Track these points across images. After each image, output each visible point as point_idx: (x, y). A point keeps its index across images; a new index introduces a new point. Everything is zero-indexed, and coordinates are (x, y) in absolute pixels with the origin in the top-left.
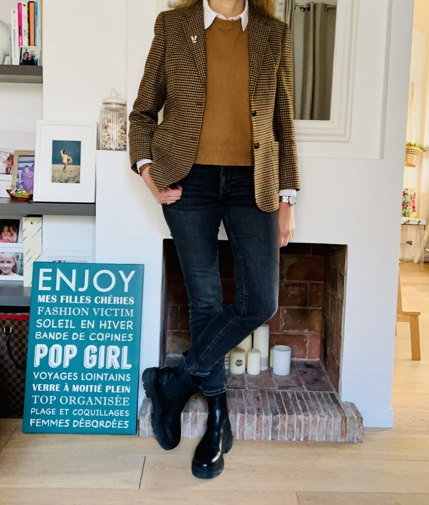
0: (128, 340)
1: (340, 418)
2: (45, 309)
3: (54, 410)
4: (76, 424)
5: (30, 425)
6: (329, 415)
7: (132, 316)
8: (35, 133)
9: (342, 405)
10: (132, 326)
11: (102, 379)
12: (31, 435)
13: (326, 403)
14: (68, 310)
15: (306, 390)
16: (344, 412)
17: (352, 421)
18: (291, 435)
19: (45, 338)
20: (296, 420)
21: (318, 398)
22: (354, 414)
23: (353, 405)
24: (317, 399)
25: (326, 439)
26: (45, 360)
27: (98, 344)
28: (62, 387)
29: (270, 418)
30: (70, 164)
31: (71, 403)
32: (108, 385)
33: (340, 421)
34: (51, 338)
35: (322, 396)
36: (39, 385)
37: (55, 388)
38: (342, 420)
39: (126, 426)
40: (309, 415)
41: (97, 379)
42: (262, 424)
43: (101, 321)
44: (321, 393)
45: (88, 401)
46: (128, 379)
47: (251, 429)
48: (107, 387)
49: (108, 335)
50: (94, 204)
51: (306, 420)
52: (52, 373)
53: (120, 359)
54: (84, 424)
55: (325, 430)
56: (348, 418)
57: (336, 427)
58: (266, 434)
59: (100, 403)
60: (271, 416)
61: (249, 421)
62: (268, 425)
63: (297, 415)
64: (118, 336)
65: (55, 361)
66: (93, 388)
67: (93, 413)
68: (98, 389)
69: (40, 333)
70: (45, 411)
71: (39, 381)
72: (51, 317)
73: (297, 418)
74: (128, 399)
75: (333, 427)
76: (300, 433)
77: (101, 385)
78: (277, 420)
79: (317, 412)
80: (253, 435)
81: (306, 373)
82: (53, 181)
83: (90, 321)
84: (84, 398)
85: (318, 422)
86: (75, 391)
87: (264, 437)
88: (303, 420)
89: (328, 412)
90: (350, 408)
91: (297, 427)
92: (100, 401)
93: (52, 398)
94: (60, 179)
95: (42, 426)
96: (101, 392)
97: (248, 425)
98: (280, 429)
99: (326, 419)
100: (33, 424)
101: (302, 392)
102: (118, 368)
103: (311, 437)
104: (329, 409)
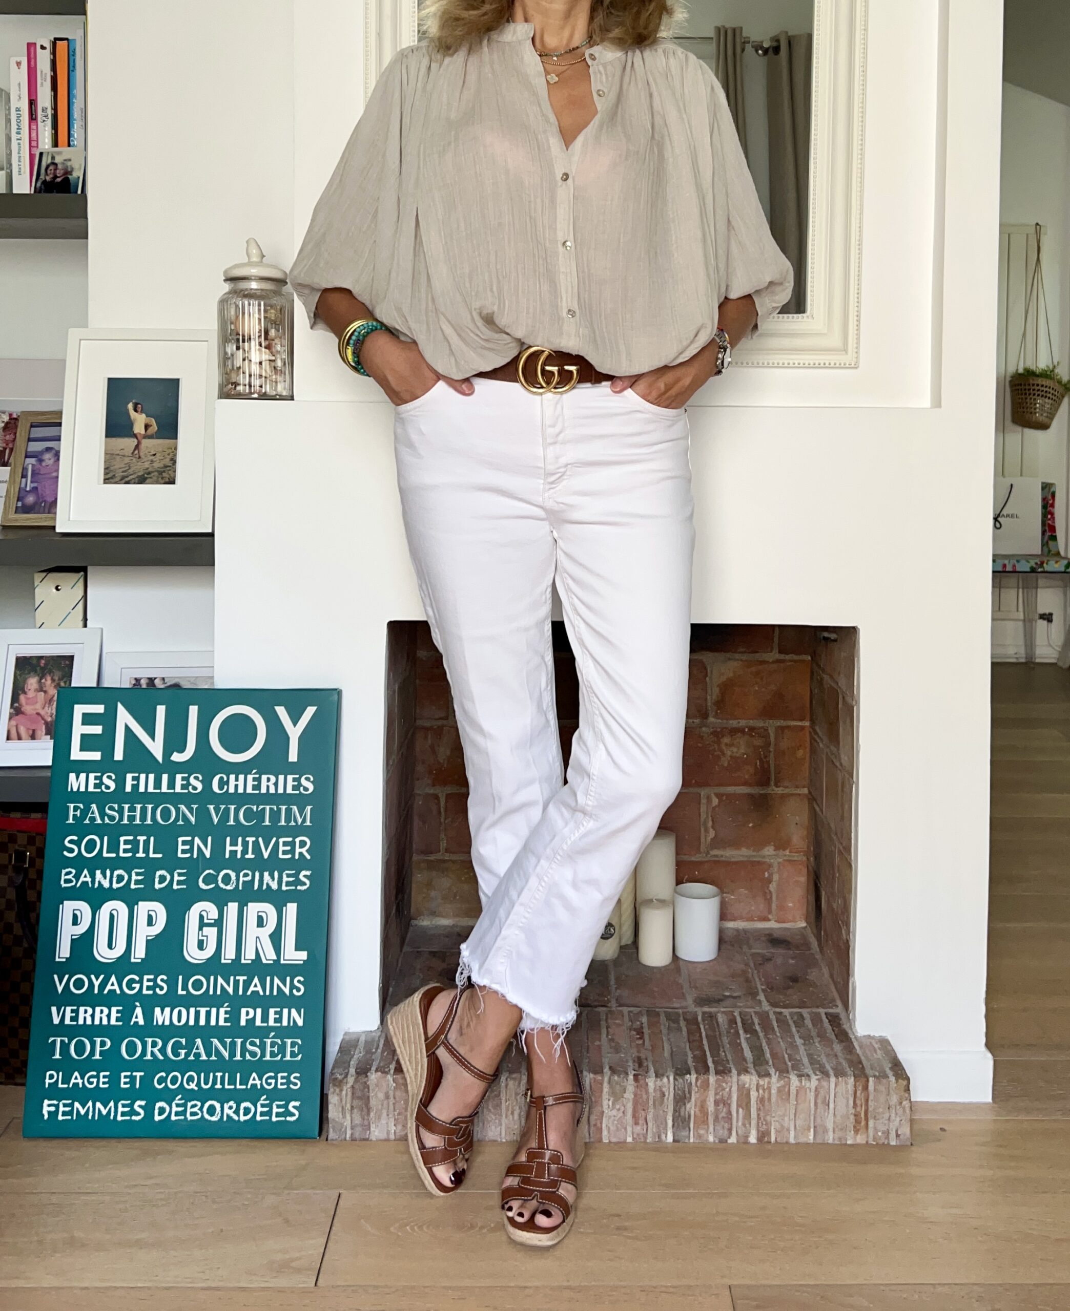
0: (299, 888)
1: (852, 1080)
2: (87, 809)
3: (104, 1077)
4: (162, 1110)
5: (43, 1116)
6: (822, 1073)
7: (308, 823)
8: (64, 361)
9: (856, 1044)
10: (307, 851)
11: (230, 990)
12: (43, 1144)
13: (817, 1040)
14: (144, 812)
15: (766, 1006)
16: (860, 1062)
17: (882, 1088)
18: (723, 1127)
19: (85, 883)
20: (735, 1089)
21: (796, 1027)
22: (887, 1067)
23: (884, 1043)
24: (794, 1029)
25: (815, 1136)
26: (83, 944)
27: (220, 899)
28: (127, 1014)
29: (668, 1083)
30: (151, 437)
31: (149, 1057)
32: (244, 1007)
33: (850, 1087)
34: (99, 882)
35: (808, 1022)
36: (69, 1009)
37: (109, 1016)
38: (855, 1086)
39: (293, 1115)
40: (768, 1075)
41: (219, 992)
42: (648, 1099)
43: (228, 839)
44: (805, 1012)
45: (194, 1051)
46: (298, 990)
47: (621, 1114)
48: (243, 1011)
49: (246, 875)
50: (211, 535)
51: (762, 1087)
52: (102, 977)
53: (276, 938)
54: (184, 1113)
55: (813, 1112)
56: (871, 1079)
57: (841, 1102)
58: (658, 1127)
59: (226, 1055)
60: (671, 1078)
61: (612, 1093)
62: (662, 1102)
63: (739, 1074)
64: (273, 879)
65: (110, 946)
66: (208, 1014)
67: (206, 1083)
68: (220, 1017)
69: (74, 871)
70: (82, 1078)
71: (67, 999)
72: (100, 830)
73: (740, 1083)
74: (297, 1043)
75: (832, 1106)
76: (747, 1122)
77: (227, 1007)
78: (687, 1090)
79: (792, 1064)
80: (626, 1129)
81: (769, 960)
82: (107, 481)
83: (200, 838)
84: (184, 1043)
85: (795, 1092)
86: (160, 1023)
87: (653, 1134)
88: (754, 1088)
89: (820, 1064)
90: (879, 1052)
91: (738, 1106)
92: (226, 1050)
93: (101, 1044)
94: (125, 474)
95: (75, 1118)
96: (229, 1024)
97: (613, 1104)
98: (695, 1112)
99: (814, 1082)
100: (51, 1114)
101: (756, 1013)
102: (272, 962)
103: (777, 1131)
104: (823, 1056)
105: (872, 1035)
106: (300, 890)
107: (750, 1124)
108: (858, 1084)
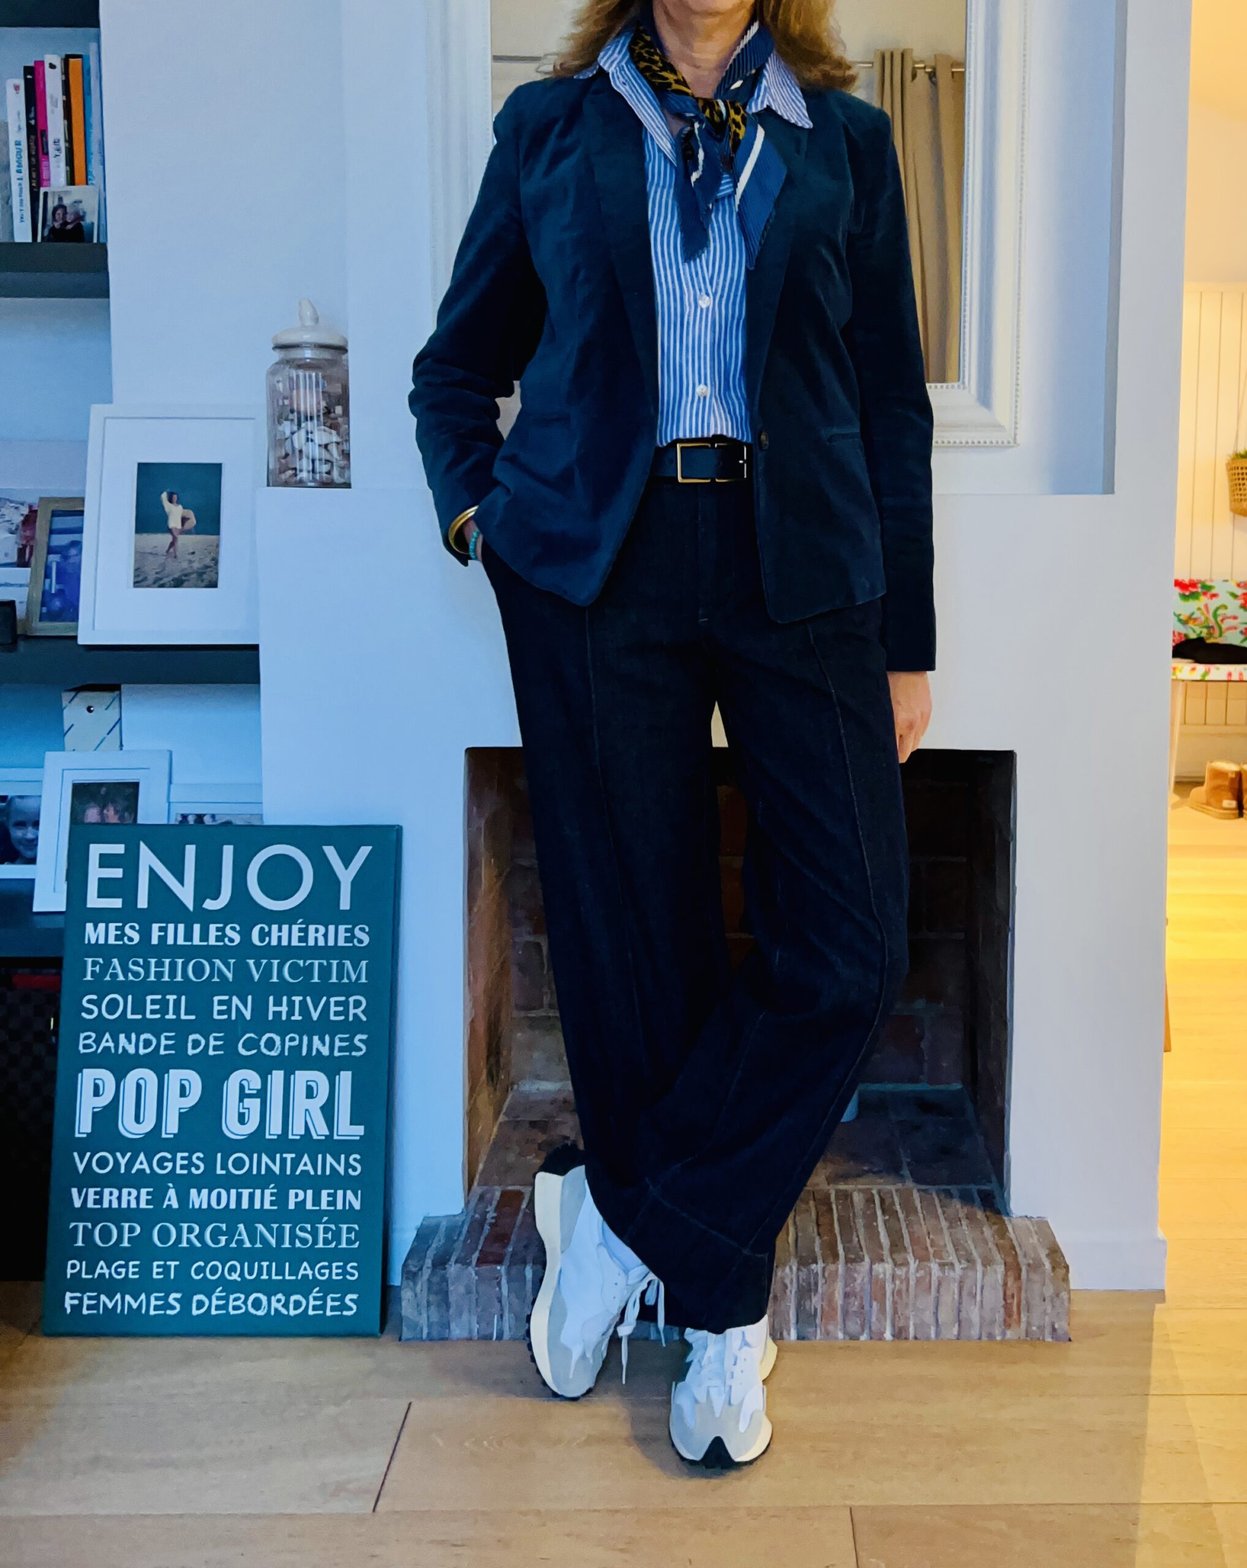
0: (354, 1054)
1: (1001, 1269)
2: (107, 964)
3: (134, 1266)
4: (200, 1304)
5: (66, 1310)
6: (968, 1261)
7: (363, 980)
8: (85, 444)
9: (1010, 1227)
10: (363, 1012)
11: (276, 1169)
13: (964, 1222)
14: (173, 967)
15: (909, 1183)
16: (1013, 1248)
17: (1035, 1277)
18: (855, 1323)
19: (107, 1049)
20: (867, 1279)
22: (1043, 1254)
23: (1042, 1227)
24: (939, 1210)
25: (959, 1329)
26: (107, 1116)
27: (263, 1067)
28: (157, 1197)
29: (789, 1273)
30: (188, 532)
31: (184, 1244)
32: (294, 1188)
33: (1000, 1277)
34: (123, 1047)
35: (956, 1201)
36: (91, 1191)
37: (138, 1198)
38: (1006, 1275)
39: (351, 1309)
40: (906, 1264)
41: (263, 1172)
43: (271, 999)
44: (953, 1189)
45: (236, 1237)
46: (355, 1169)
48: (292, 1192)
49: (292, 1039)
50: (256, 648)
51: (900, 1277)
52: (129, 1154)
53: (328, 1111)
54: (225, 1307)
55: (957, 1305)
56: (1024, 1267)
57: (989, 1296)
59: (273, 1242)
60: (794, 1268)
62: (782, 1296)
63: (872, 1263)
64: (324, 1044)
65: (137, 1120)
66: (252, 1197)
67: (251, 1274)
68: (265, 1199)
70: (109, 1267)
71: (89, 1179)
72: (124, 988)
73: (873, 1273)
74: (354, 1229)
75: (978, 1298)
76: (881, 1316)
77: (273, 1188)
78: (812, 1280)
79: (935, 1251)
81: (917, 1128)
82: (137, 584)
83: (238, 997)
84: (224, 1229)
85: (937, 1283)
86: (197, 1206)
88: (888, 1276)
89: (966, 1251)
90: (1035, 1236)
91: (870, 1299)
92: (272, 1236)
93: (130, 1230)
94: (159, 576)
95: (101, 1312)
96: (276, 1208)
98: (822, 1306)
99: (958, 1272)
100: (77, 1309)
101: (896, 1191)
102: (323, 1138)
103: (915, 1328)
104: (970, 1242)
105: (1029, 1216)
106: (355, 1056)
107: (886, 1320)
108: (1009, 1273)
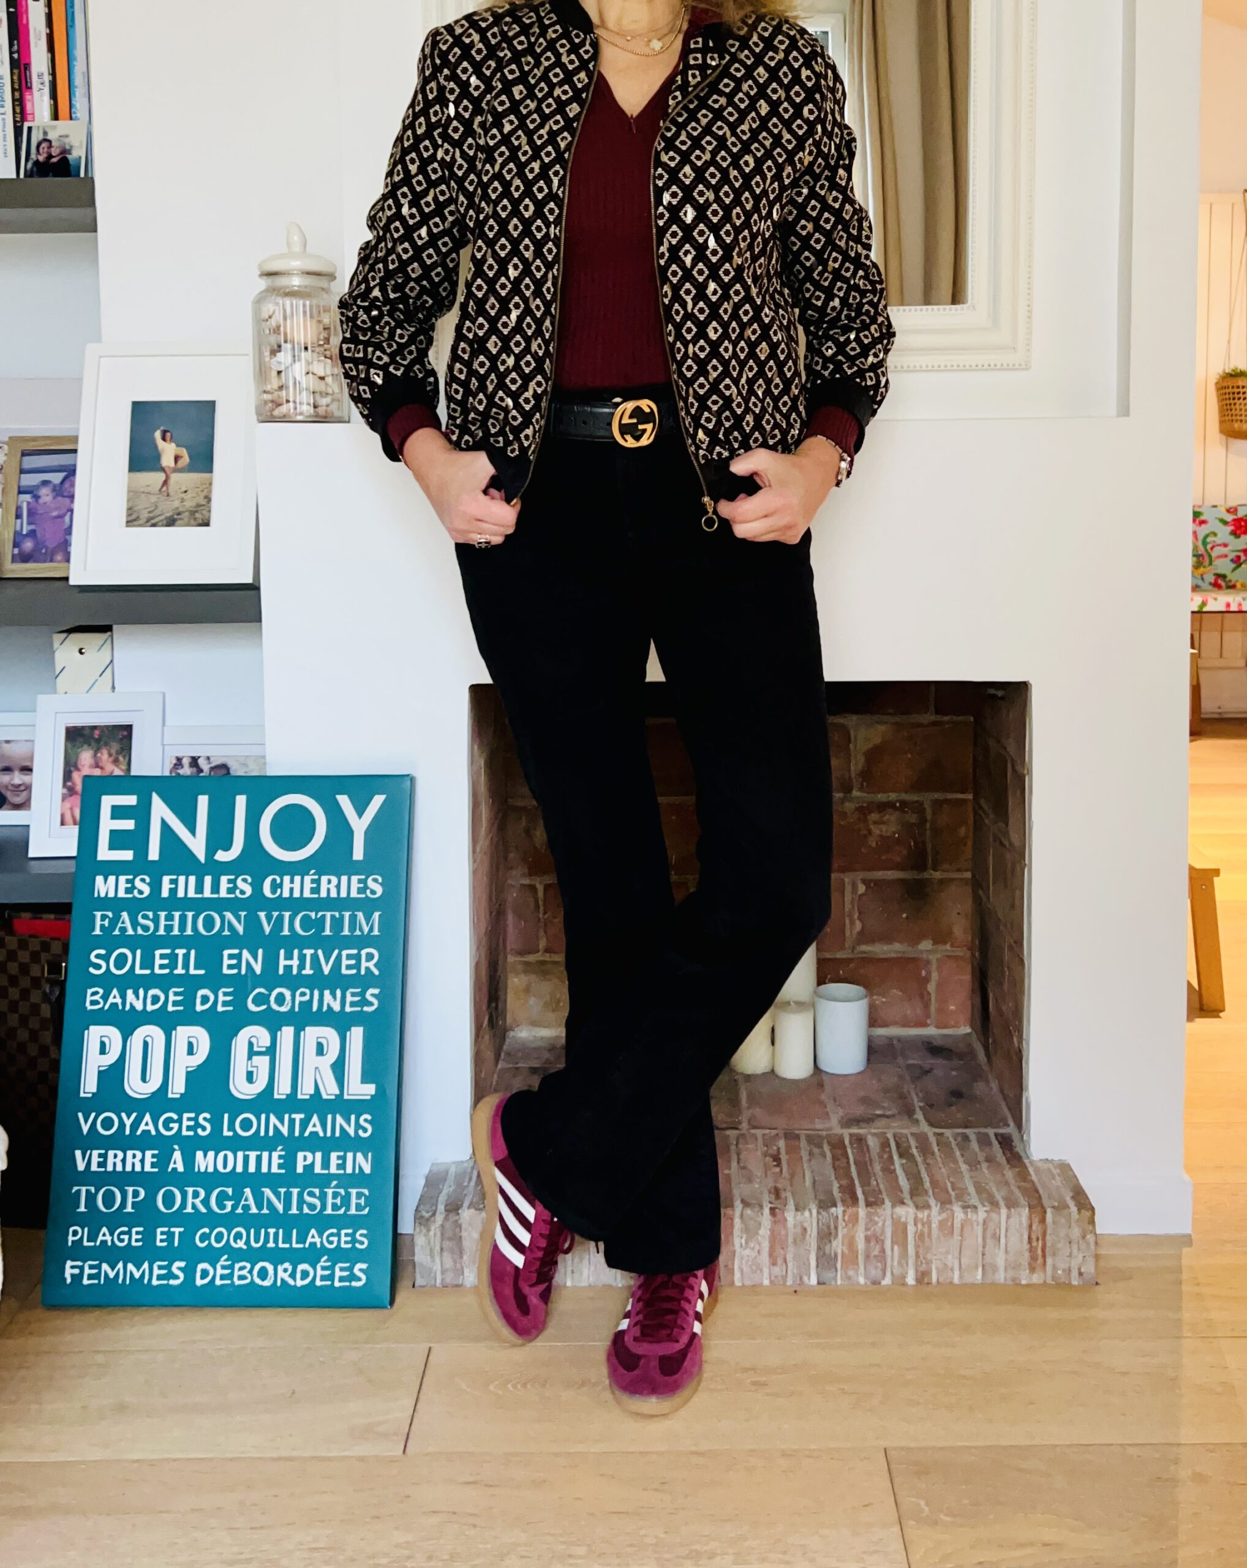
0: (366, 1008)
1: (1026, 1211)
2: (117, 918)
3: (137, 1233)
4: (205, 1274)
5: (65, 1279)
6: (992, 1203)
7: (376, 932)
9: (1031, 1170)
10: (375, 965)
11: (285, 1130)
13: (985, 1165)
14: (183, 919)
15: (924, 1127)
16: (1037, 1191)
17: (1061, 1220)
18: (876, 1268)
19: (115, 1005)
20: (889, 1222)
21: (960, 1152)
22: (1068, 1196)
23: (1065, 1168)
24: (957, 1153)
25: (983, 1274)
26: (113, 1076)
27: (273, 1022)
28: (163, 1160)
29: (811, 1217)
30: (181, 470)
31: (189, 1210)
32: (302, 1150)
33: (1025, 1220)
35: (974, 1144)
36: (95, 1153)
37: (142, 1161)
38: (1030, 1218)
39: (359, 1279)
40: (928, 1207)
41: (271, 1133)
42: (786, 1236)
43: (282, 952)
44: (970, 1133)
45: (243, 1202)
46: (365, 1130)
47: (754, 1254)
48: (300, 1155)
49: (303, 994)
51: (921, 1221)
52: (134, 1115)
53: (339, 1068)
54: (230, 1276)
55: (981, 1249)
56: (1049, 1211)
57: (1014, 1237)
58: (799, 1268)
59: (280, 1207)
60: (814, 1212)
61: (746, 1230)
62: (803, 1239)
63: (893, 1206)
64: (335, 998)
65: (144, 1078)
66: (259, 1159)
68: (272, 1162)
69: (101, 991)
70: (112, 1235)
71: (94, 1141)
72: (132, 943)
73: (894, 1216)
74: (364, 1194)
75: (1003, 1240)
76: (903, 1262)
77: (281, 1150)
78: (832, 1227)
79: (955, 1194)
80: (761, 1271)
81: (927, 1072)
82: (130, 523)
83: (248, 950)
84: (230, 1193)
85: (959, 1225)
86: (203, 1170)
87: (794, 1276)
88: (911, 1221)
89: (989, 1193)
90: (1057, 1178)
91: (893, 1243)
92: (280, 1201)
93: (134, 1195)
94: (151, 515)
95: (103, 1281)
96: (283, 1171)
97: (747, 1243)
98: (842, 1251)
99: (982, 1214)
100: (78, 1278)
101: (912, 1134)
102: (333, 1097)
103: (938, 1271)
104: (991, 1184)
105: (1050, 1160)
106: (366, 1012)
107: (907, 1263)
108: (1034, 1216)
